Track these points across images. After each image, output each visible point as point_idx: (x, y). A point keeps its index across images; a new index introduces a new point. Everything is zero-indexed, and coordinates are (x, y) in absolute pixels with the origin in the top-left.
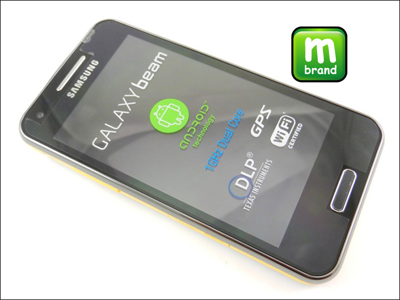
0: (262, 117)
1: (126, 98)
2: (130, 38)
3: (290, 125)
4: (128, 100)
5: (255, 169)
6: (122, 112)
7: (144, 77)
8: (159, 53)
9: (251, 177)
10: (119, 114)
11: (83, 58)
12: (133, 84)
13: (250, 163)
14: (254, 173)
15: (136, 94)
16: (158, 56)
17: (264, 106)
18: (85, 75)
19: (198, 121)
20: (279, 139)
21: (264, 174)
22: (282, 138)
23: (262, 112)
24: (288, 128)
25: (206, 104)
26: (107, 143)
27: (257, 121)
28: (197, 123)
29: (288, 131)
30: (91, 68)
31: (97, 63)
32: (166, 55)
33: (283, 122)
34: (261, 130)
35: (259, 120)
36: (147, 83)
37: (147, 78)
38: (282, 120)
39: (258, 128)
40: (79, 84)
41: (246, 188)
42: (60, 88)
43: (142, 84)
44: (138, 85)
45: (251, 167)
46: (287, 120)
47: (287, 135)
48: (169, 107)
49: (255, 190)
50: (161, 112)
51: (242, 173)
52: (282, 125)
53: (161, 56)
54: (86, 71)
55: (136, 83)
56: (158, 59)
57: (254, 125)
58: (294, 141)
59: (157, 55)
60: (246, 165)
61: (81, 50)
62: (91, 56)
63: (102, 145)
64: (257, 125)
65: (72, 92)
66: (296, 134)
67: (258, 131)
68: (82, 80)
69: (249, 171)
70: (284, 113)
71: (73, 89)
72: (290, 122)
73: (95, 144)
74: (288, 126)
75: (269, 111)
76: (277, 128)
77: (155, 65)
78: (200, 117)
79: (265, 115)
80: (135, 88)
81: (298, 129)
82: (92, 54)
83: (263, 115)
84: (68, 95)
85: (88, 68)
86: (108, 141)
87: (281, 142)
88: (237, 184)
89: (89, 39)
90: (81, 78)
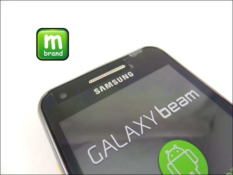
2: (168, 68)
7: (169, 106)
8: (192, 91)
11: (123, 67)
16: (190, 93)
18: (117, 81)
30: (125, 77)
31: (133, 75)
32: (198, 96)
37: (171, 109)
40: (108, 85)
53: (193, 94)
54: (120, 78)
55: (159, 109)
56: (189, 96)
61: (124, 60)
62: (130, 68)
65: (99, 90)
68: (113, 83)
71: (101, 87)
77: (185, 100)
82: (132, 66)
84: (95, 90)
85: (123, 76)
89: (135, 55)
90: (113, 81)
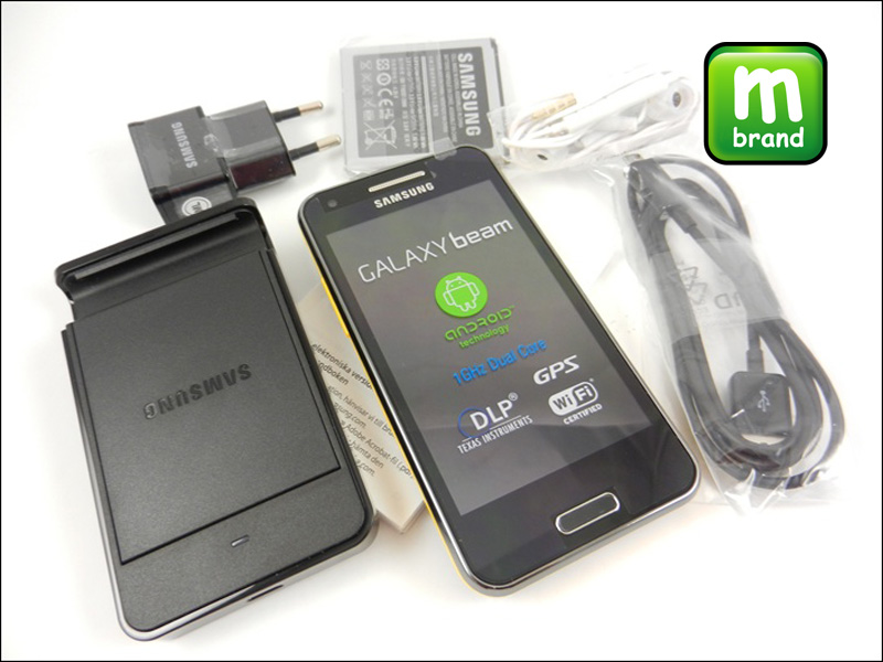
0: (562, 367)
1: (432, 244)
2: (488, 184)
3: (587, 398)
4: (433, 248)
5: (506, 416)
6: (415, 257)
7: (468, 235)
8: (506, 221)
9: (495, 420)
10: (410, 256)
11: (422, 173)
12: (450, 235)
13: (505, 405)
14: (501, 418)
15: (446, 248)
16: (501, 224)
17: (574, 357)
18: (408, 193)
19: (488, 321)
20: (561, 404)
21: (511, 428)
22: (565, 406)
23: (567, 361)
24: (581, 399)
25: (512, 310)
26: (374, 278)
27: (551, 367)
28: (485, 323)
29: (579, 403)
30: (421, 189)
31: (432, 188)
32: (511, 229)
33: (582, 390)
34: (548, 379)
35: (556, 368)
36: (466, 244)
37: (470, 239)
38: (582, 386)
39: (547, 376)
40: (396, 198)
41: (479, 428)
42: (371, 190)
43: (460, 242)
44: (454, 240)
45: (504, 410)
46: (588, 391)
47: (574, 407)
48: (468, 285)
49: (487, 438)
50: (456, 284)
51: (488, 409)
52: (577, 392)
53: (505, 225)
54: (413, 189)
55: (455, 237)
56: (499, 227)
57: (545, 369)
58: (576, 417)
59: (501, 221)
60: (500, 404)
61: (426, 163)
62: (431, 176)
63: (368, 277)
64: (548, 371)
65: (382, 202)
66: (586, 412)
67: (544, 379)
68: (402, 196)
69: (498, 413)
70: (591, 380)
71: (385, 200)
72: (591, 395)
73: (362, 270)
74: (584, 397)
75: (576, 367)
76: (569, 391)
77: (491, 230)
78: (492, 318)
79: (568, 367)
80: (449, 241)
81: (593, 409)
82: (434, 175)
83: (566, 365)
84: (376, 202)
85: (418, 188)
86: (376, 275)
87: (560, 408)
88: (473, 416)
89: (444, 157)
90: (403, 193)
